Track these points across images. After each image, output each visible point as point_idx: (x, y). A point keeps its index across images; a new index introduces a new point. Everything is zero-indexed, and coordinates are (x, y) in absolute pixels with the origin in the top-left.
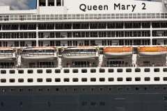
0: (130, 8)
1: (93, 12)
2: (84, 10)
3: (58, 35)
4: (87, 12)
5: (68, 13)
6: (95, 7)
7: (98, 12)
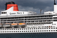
0: (21, 13)
1: (13, 15)
2: (11, 14)
3: (5, 21)
4: (11, 15)
5: (8, 15)
6: (13, 14)
7: (14, 15)
